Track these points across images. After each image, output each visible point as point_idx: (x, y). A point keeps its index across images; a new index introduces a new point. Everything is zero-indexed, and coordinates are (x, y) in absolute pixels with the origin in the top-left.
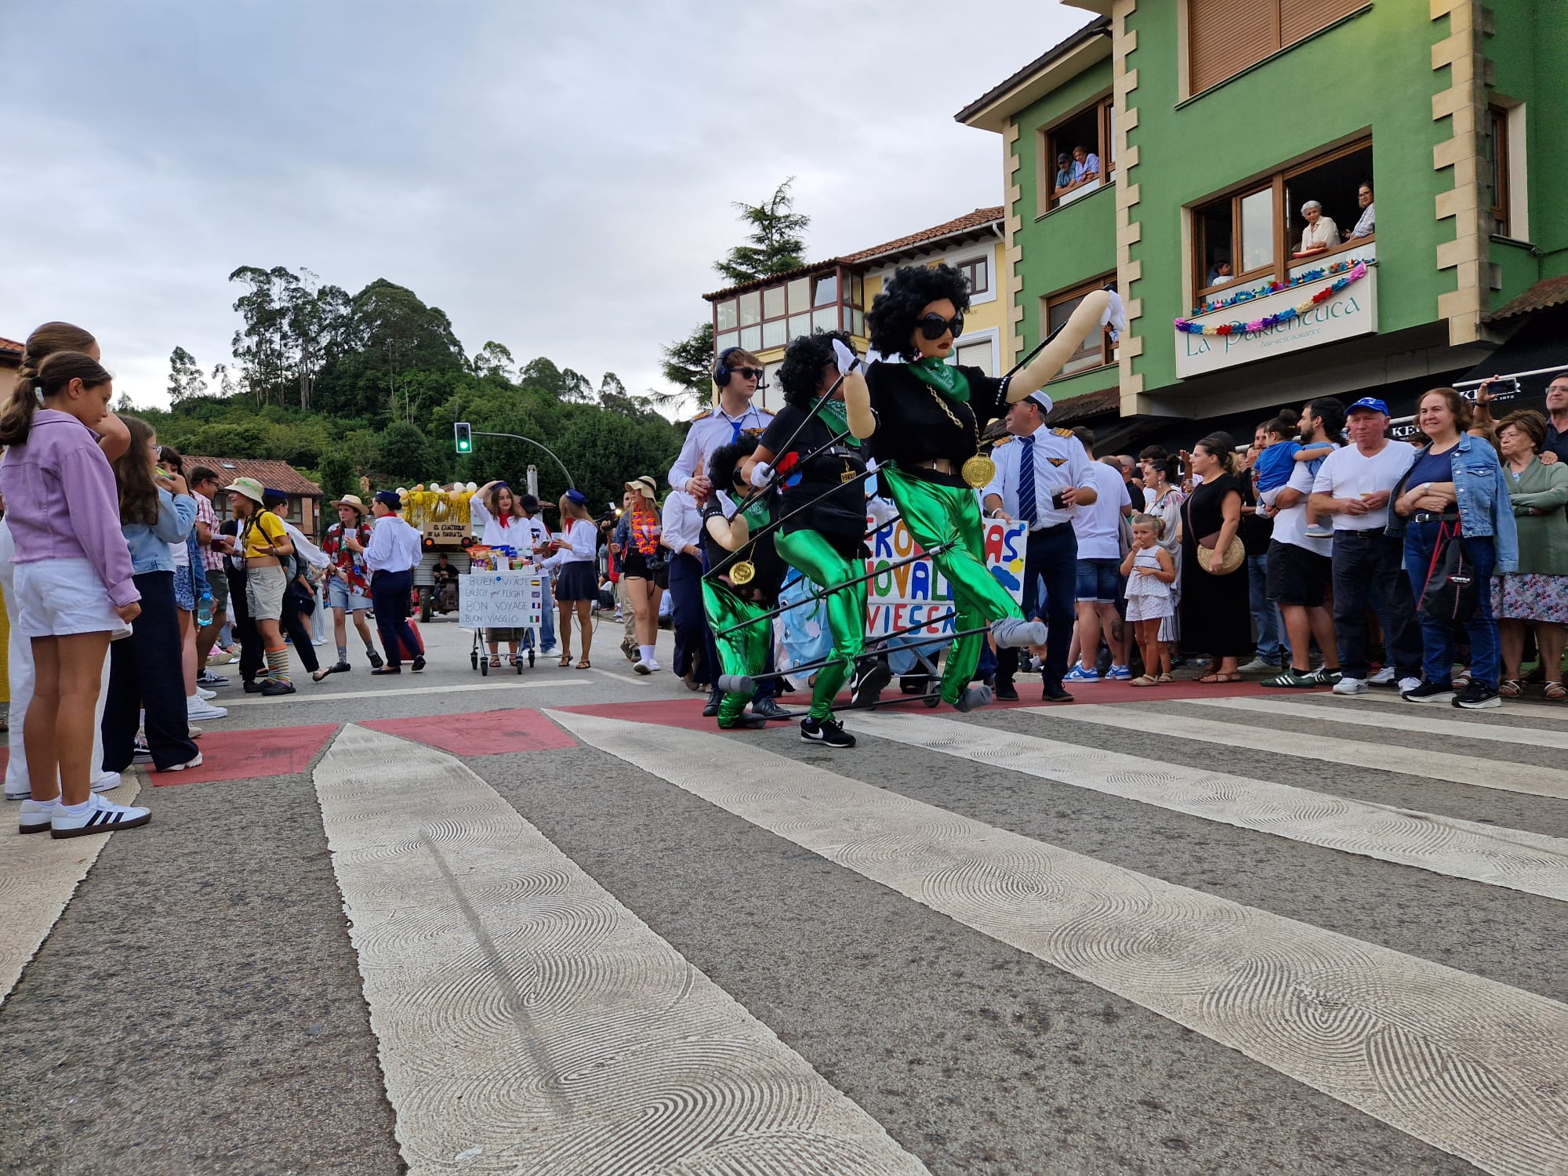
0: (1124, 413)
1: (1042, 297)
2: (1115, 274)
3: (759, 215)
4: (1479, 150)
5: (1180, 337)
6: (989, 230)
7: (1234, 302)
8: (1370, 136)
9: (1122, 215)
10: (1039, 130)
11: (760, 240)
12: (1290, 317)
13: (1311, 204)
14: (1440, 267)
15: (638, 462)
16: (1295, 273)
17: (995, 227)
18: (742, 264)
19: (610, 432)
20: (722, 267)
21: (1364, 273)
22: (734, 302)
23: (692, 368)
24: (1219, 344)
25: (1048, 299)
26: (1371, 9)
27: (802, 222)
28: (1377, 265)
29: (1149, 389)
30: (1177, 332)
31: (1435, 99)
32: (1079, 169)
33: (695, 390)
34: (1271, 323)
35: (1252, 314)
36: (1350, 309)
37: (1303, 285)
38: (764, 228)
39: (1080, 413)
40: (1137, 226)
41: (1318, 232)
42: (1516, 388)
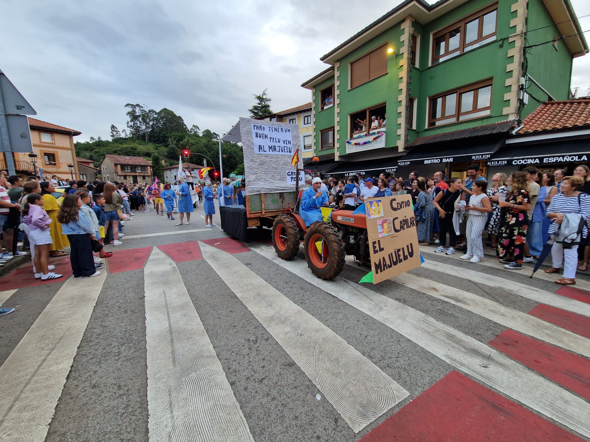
0: (336, 160)
2: (334, 127)
3: (259, 98)
4: (407, 109)
5: (347, 144)
7: (358, 137)
8: (386, 103)
9: (336, 115)
10: (320, 91)
11: (259, 104)
12: (369, 142)
13: (373, 117)
14: (397, 134)
16: (371, 132)
18: (255, 110)
19: (224, 150)
20: (250, 111)
21: (383, 134)
24: (355, 147)
25: (321, 131)
26: (388, 74)
27: (270, 100)
28: (386, 132)
29: (341, 155)
31: (399, 96)
32: (328, 101)
34: (365, 143)
35: (361, 141)
36: (380, 142)
37: (372, 135)
38: (260, 101)
39: (327, 159)
40: (339, 118)
41: (375, 124)
42: (409, 163)
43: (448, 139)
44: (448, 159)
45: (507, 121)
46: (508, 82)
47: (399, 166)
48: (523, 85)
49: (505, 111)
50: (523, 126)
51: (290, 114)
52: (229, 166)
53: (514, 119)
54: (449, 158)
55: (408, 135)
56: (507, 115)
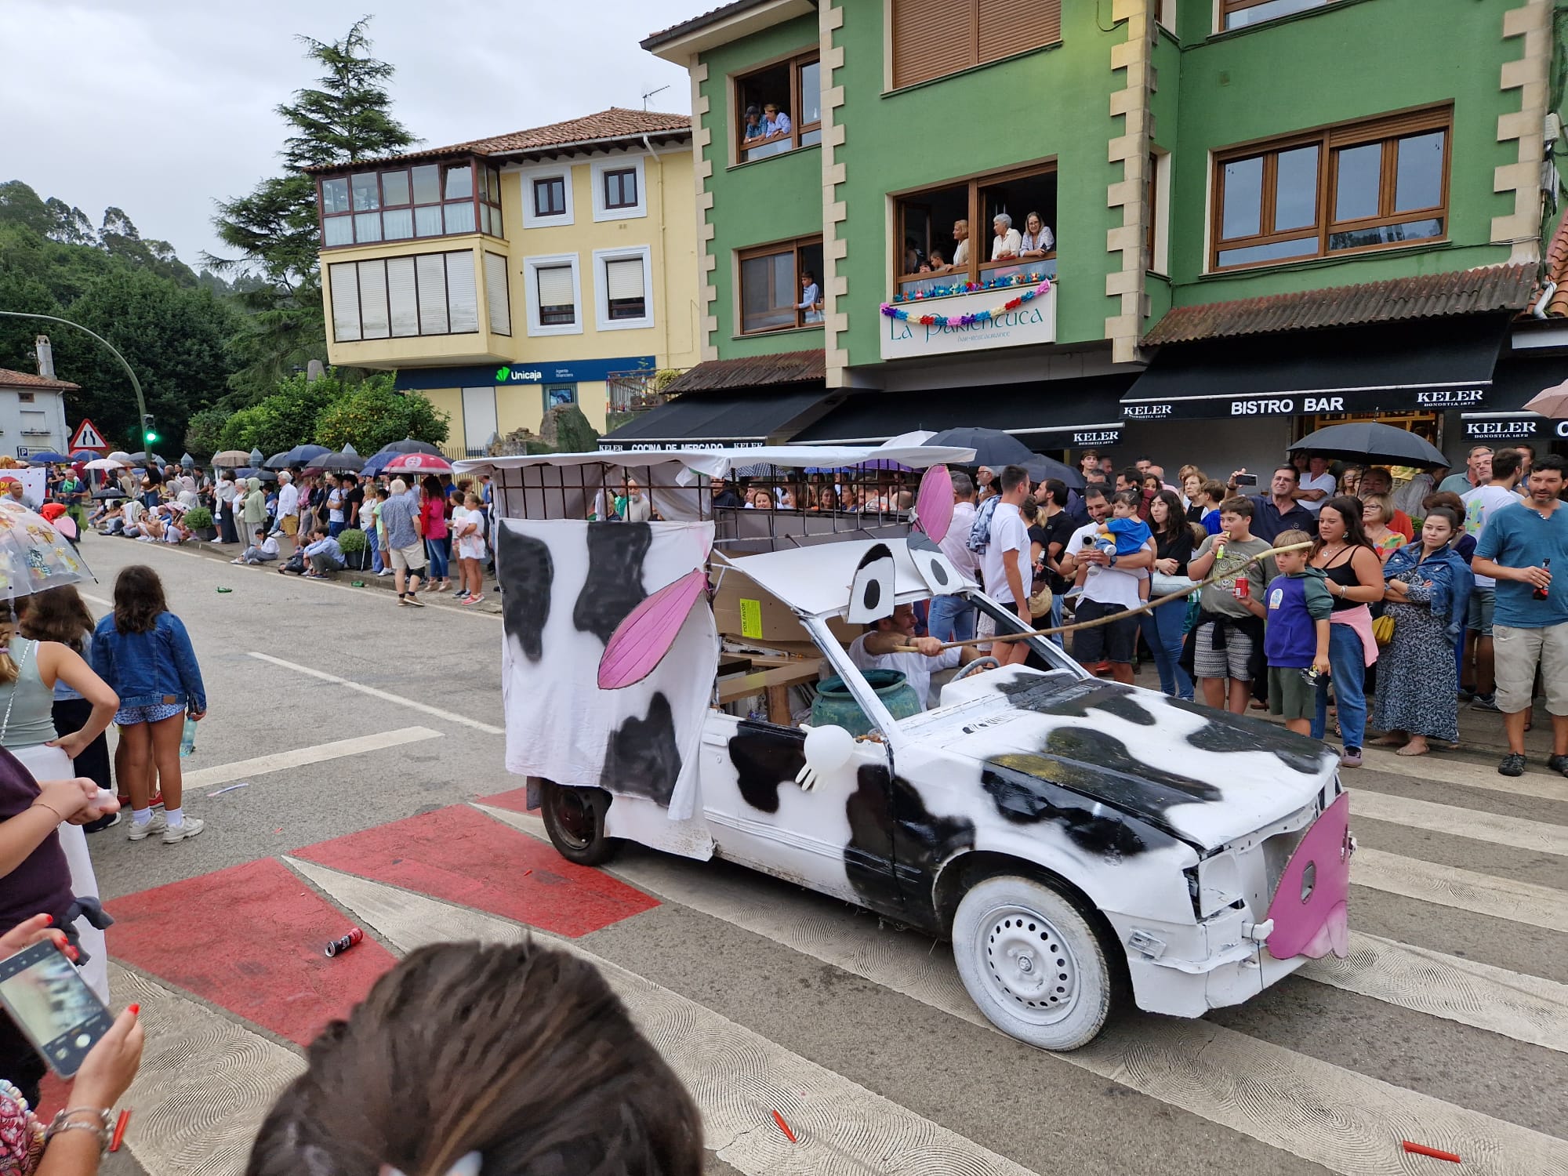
0: (829, 385)
1: (734, 250)
2: (819, 240)
3: (331, 55)
4: (1143, 197)
5: (885, 322)
6: (639, 142)
7: (933, 294)
8: (1055, 162)
9: (828, 192)
10: (729, 76)
11: (334, 84)
12: (984, 319)
14: (1108, 293)
15: (186, 336)
16: (989, 276)
17: (645, 140)
18: (313, 111)
19: (144, 296)
20: (286, 111)
21: (1048, 288)
22: (343, 181)
23: (256, 230)
24: (920, 333)
25: (741, 252)
26: (1061, 46)
27: (385, 71)
28: (1057, 283)
29: (853, 364)
30: (882, 316)
31: (1111, 142)
32: (772, 127)
33: (260, 257)
34: (968, 322)
35: (953, 308)
36: (1035, 318)
37: (994, 289)
38: (338, 71)
39: (784, 377)
40: (842, 205)
41: (1008, 242)
42: (1168, 409)
43: (1314, 324)
44: (1324, 400)
45: (1507, 267)
46: (1507, 127)
47: (1129, 421)
48: (1553, 141)
49: (1501, 229)
50: (1553, 287)
51: (535, 157)
52: (173, 374)
53: (1530, 259)
54: (1328, 396)
55: (1146, 296)
56: (1507, 246)
